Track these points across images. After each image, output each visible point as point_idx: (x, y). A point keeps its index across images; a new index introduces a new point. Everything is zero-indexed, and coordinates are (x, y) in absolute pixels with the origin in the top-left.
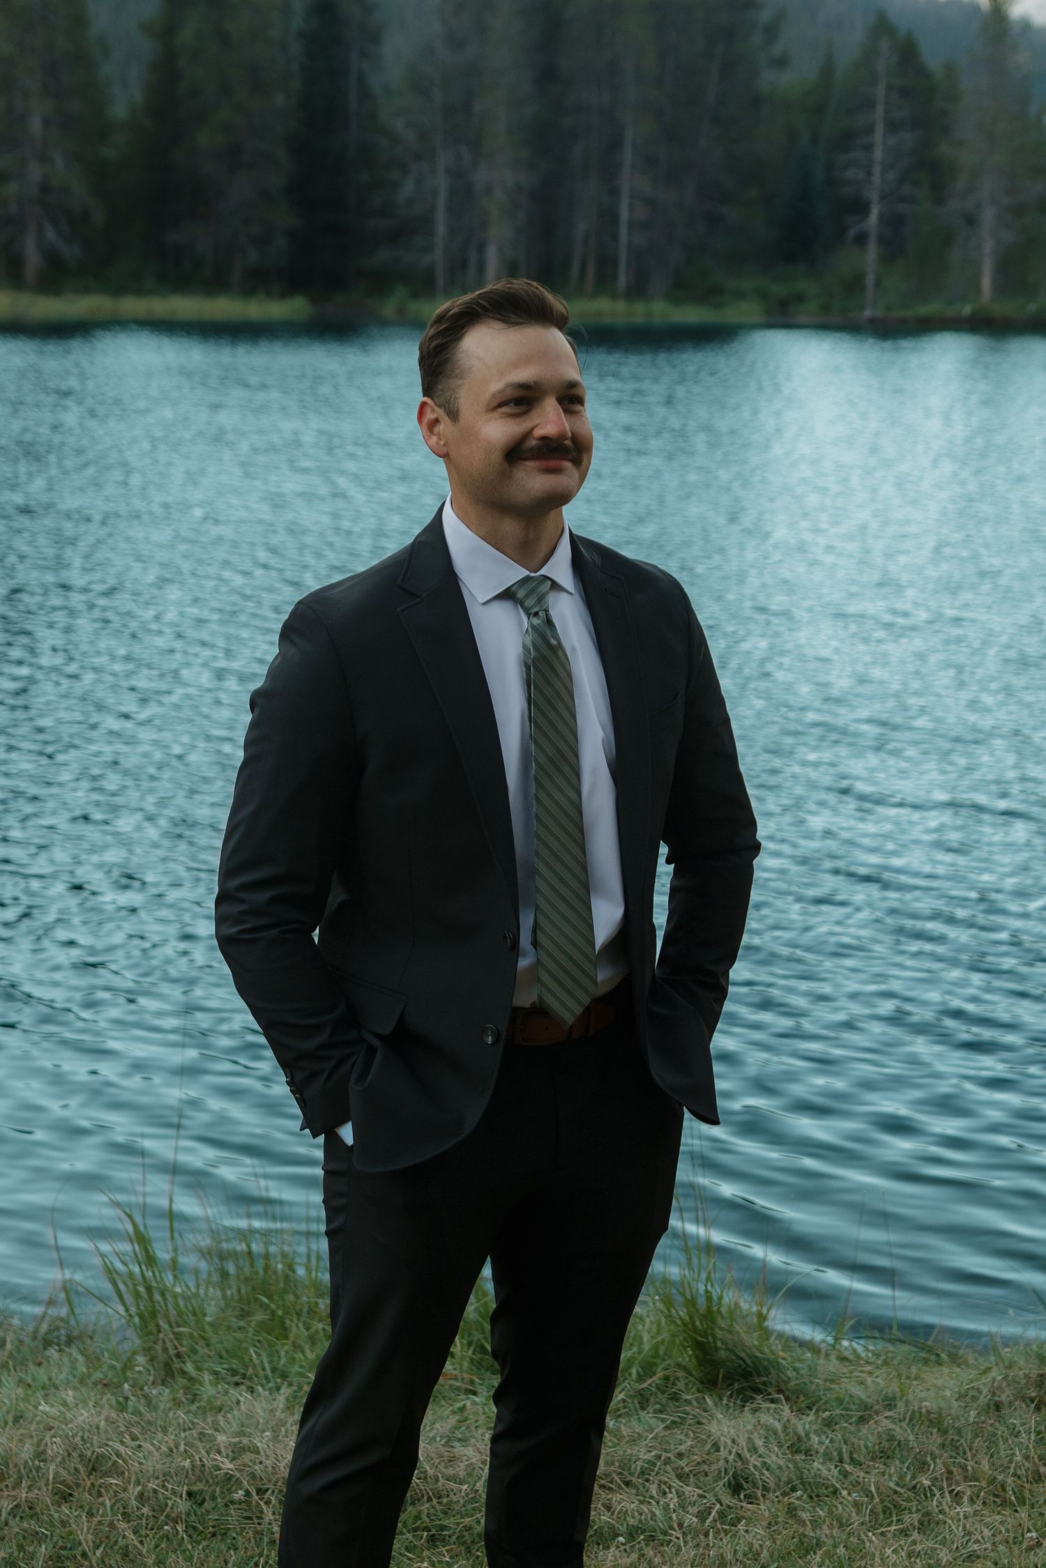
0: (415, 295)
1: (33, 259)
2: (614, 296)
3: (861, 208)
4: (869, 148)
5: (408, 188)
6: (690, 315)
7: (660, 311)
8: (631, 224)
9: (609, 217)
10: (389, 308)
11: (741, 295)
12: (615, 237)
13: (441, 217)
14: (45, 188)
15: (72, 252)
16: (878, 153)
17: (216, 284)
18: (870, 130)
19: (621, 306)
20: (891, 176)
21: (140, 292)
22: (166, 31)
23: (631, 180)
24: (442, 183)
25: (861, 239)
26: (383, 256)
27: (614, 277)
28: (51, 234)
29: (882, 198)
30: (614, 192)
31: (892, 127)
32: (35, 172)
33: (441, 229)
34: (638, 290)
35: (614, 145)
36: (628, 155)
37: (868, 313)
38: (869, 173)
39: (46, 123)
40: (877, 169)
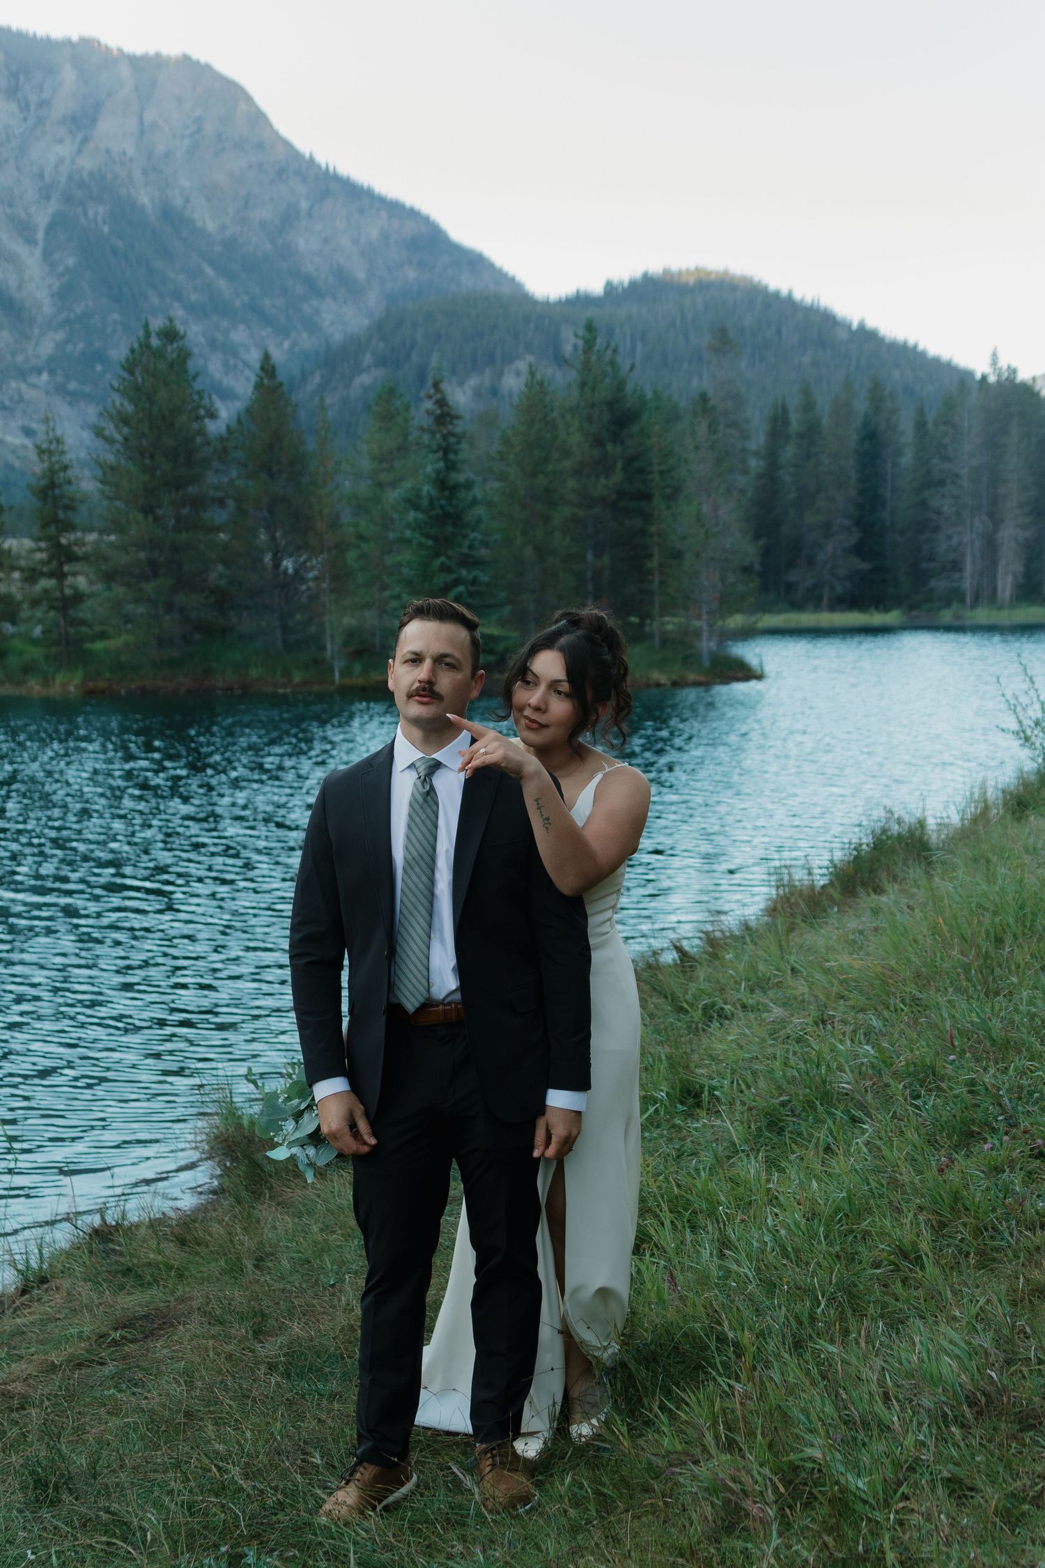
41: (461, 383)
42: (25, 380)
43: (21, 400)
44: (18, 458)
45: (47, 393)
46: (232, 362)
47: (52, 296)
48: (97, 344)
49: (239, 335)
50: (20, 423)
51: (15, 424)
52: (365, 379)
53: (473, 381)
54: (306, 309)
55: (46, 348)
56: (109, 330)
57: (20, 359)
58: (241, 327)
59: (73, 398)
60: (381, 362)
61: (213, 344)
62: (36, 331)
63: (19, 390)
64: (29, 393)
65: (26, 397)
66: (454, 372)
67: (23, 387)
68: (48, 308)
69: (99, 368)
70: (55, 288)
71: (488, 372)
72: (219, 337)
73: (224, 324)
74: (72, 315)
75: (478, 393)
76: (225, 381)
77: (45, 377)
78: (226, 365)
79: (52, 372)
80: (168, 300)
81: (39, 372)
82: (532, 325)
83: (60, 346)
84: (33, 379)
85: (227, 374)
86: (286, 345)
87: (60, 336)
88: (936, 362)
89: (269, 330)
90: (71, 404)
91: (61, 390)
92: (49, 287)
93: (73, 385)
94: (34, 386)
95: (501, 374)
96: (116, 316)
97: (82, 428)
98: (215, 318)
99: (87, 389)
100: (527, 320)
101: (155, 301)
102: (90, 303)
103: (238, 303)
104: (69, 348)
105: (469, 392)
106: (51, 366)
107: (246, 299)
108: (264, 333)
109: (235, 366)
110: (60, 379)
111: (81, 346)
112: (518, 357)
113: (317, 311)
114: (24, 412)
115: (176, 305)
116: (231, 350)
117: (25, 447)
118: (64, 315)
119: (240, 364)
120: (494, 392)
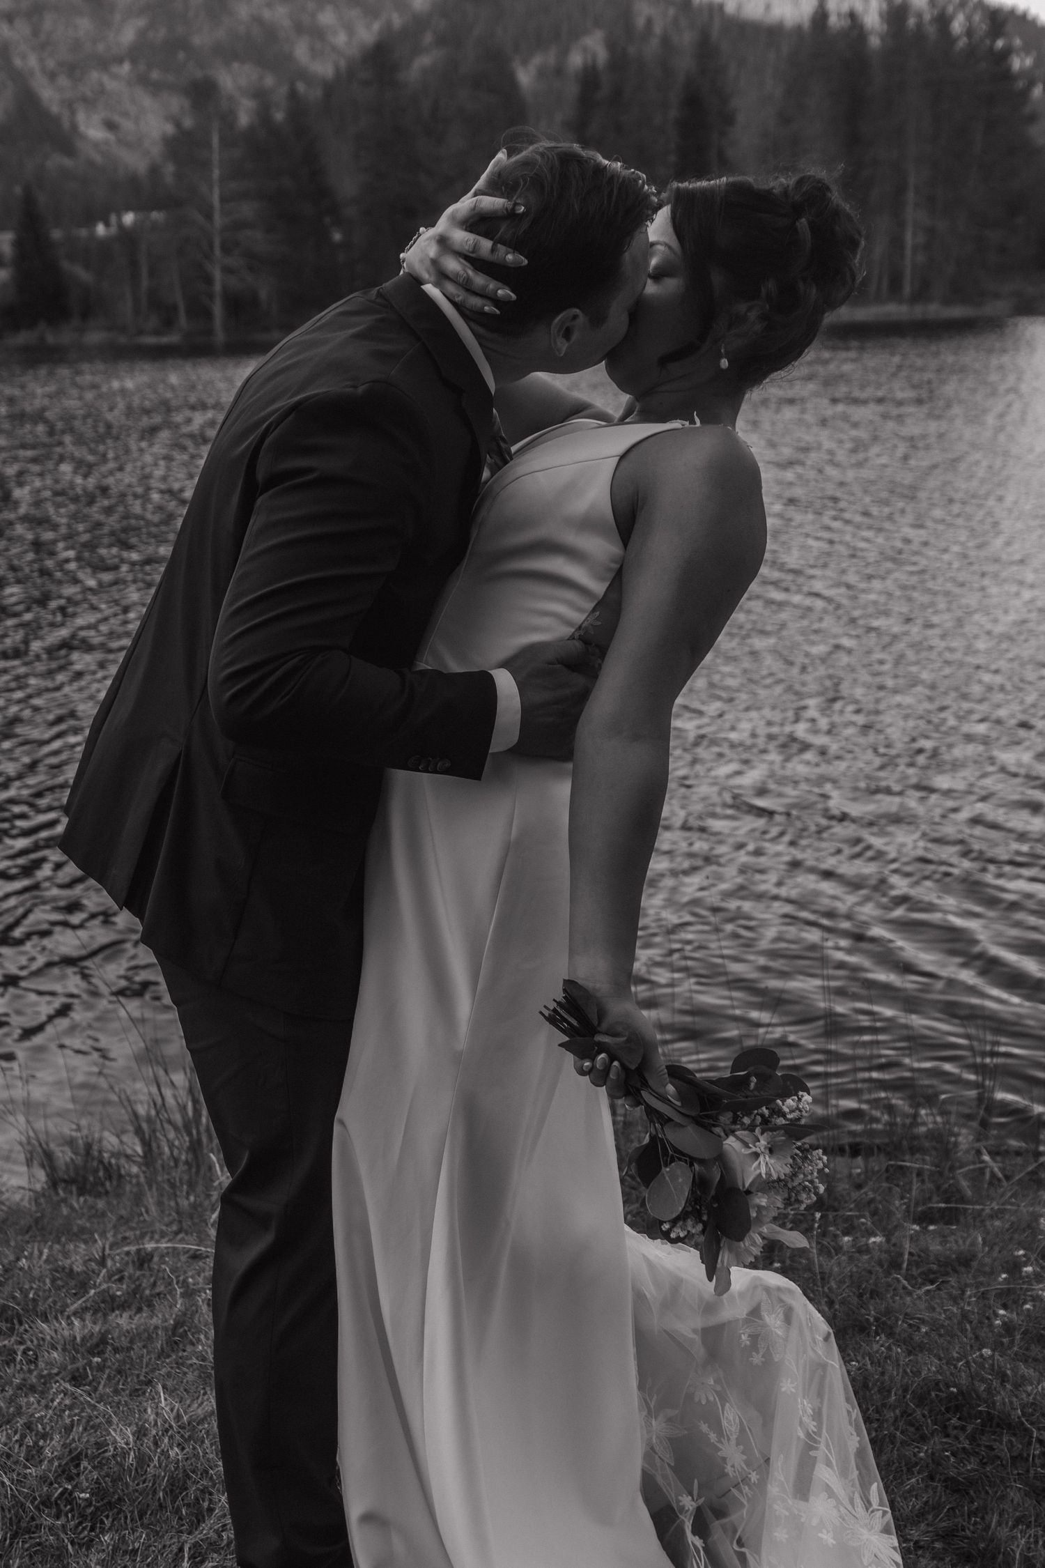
2: (901, 301)
6: (958, 312)
7: (934, 310)
8: (914, 247)
9: (897, 243)
11: (997, 296)
12: (902, 258)
19: (904, 308)
23: (913, 214)
27: (902, 288)
30: (901, 225)
34: (921, 295)
35: (901, 189)
36: (911, 196)
41: (525, 62)
42: (106, 70)
43: (103, 91)
44: (100, 154)
45: (130, 84)
46: (318, 46)
48: (180, 30)
49: (327, 17)
50: (101, 117)
51: (97, 118)
52: (424, 61)
53: (537, 60)
55: (128, 35)
56: (191, 14)
57: (101, 47)
58: (330, 8)
59: (155, 88)
60: (441, 41)
61: (299, 28)
62: (117, 17)
63: (100, 81)
64: (111, 85)
65: (108, 89)
66: (517, 51)
67: (106, 79)
69: (182, 56)
71: (553, 50)
72: (306, 19)
75: (542, 73)
76: (312, 66)
77: (126, 67)
78: (312, 49)
79: (134, 62)
81: (120, 61)
83: (142, 34)
84: (115, 69)
85: (313, 59)
86: (376, 26)
87: (141, 22)
89: (358, 11)
90: (154, 95)
91: (143, 81)
93: (155, 75)
94: (115, 77)
95: (567, 51)
97: (165, 119)
99: (170, 78)
104: (151, 35)
105: (533, 71)
106: (135, 53)
108: (352, 14)
109: (322, 51)
110: (142, 67)
111: (163, 32)
112: (587, 33)
114: (107, 104)
116: (318, 34)
117: (108, 141)
119: (328, 49)
120: (559, 71)
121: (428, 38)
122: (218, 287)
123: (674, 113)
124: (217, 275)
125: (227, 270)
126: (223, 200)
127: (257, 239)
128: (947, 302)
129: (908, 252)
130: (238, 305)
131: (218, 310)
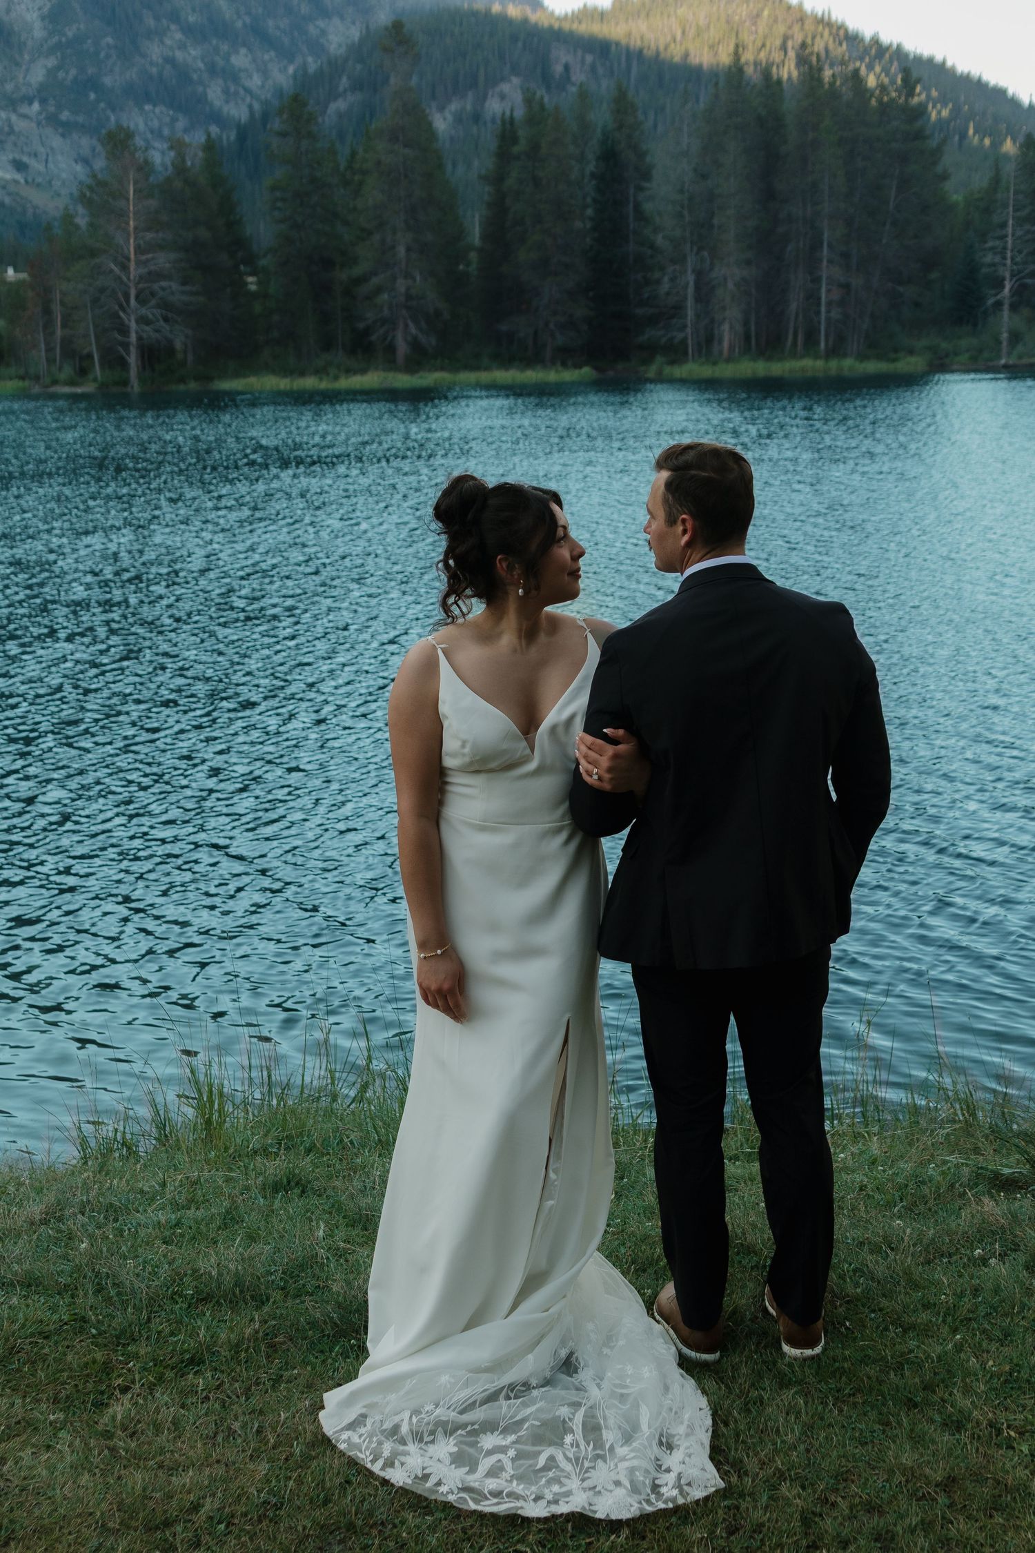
0: (672, 363)
1: (402, 348)
2: (817, 357)
3: (999, 284)
4: (1003, 238)
5: (665, 286)
6: (872, 367)
7: (849, 365)
8: (829, 304)
9: (812, 297)
10: (652, 371)
11: (911, 352)
12: (818, 313)
13: (690, 302)
14: (409, 297)
15: (430, 341)
16: (1010, 240)
17: (532, 358)
18: (1003, 225)
19: (820, 364)
20: (1018, 259)
21: (477, 368)
22: (497, 179)
23: (829, 270)
24: (691, 278)
25: (999, 304)
26: (650, 334)
27: (818, 343)
28: (413, 329)
29: (1012, 276)
30: (817, 280)
31: (1020, 222)
32: (401, 285)
33: (690, 313)
34: (835, 351)
35: (816, 245)
36: (826, 253)
37: (1003, 362)
38: (1005, 258)
39: (408, 250)
40: (1009, 254)
41: (441, 109)
42: (15, 111)
43: (12, 131)
44: (9, 194)
45: (39, 124)
46: (232, 89)
47: (43, 18)
48: (90, 71)
49: (241, 60)
50: (11, 157)
52: (339, 105)
53: (454, 106)
54: (312, 30)
55: (38, 75)
56: (102, 55)
57: (10, 87)
58: (243, 51)
59: (66, 129)
60: (357, 86)
61: (212, 70)
62: (26, 57)
63: (9, 120)
64: (20, 125)
65: (16, 129)
66: (433, 97)
67: (14, 118)
68: (38, 33)
69: (92, 96)
70: (46, 10)
71: (470, 94)
72: (220, 62)
73: (225, 47)
74: (64, 40)
75: (459, 119)
76: (225, 109)
77: (36, 106)
78: (226, 91)
79: (43, 101)
80: (164, 22)
81: (30, 102)
82: (520, 44)
83: (51, 72)
84: (24, 109)
85: (227, 102)
86: (291, 70)
87: (51, 62)
88: (966, 79)
89: (273, 54)
90: (63, 135)
91: (53, 120)
92: (40, 9)
93: (65, 115)
94: (25, 116)
95: (485, 98)
96: (109, 40)
97: (76, 162)
98: (214, 42)
99: (80, 119)
100: (514, 38)
101: (151, 22)
102: (82, 26)
103: (239, 24)
104: (61, 75)
105: (449, 117)
106: (42, 94)
107: (248, 20)
108: (266, 57)
109: (236, 93)
110: (52, 109)
111: (73, 72)
112: (503, 79)
113: (323, 32)
114: (15, 144)
115: (173, 27)
116: (232, 76)
117: (16, 182)
118: (55, 39)
119: (242, 92)
120: (477, 118)
121: (344, 82)
122: (133, 338)
123: (591, 167)
124: (133, 325)
125: (142, 320)
126: (139, 249)
127: (174, 290)
128: (862, 357)
129: (823, 309)
130: (153, 355)
131: (133, 359)
